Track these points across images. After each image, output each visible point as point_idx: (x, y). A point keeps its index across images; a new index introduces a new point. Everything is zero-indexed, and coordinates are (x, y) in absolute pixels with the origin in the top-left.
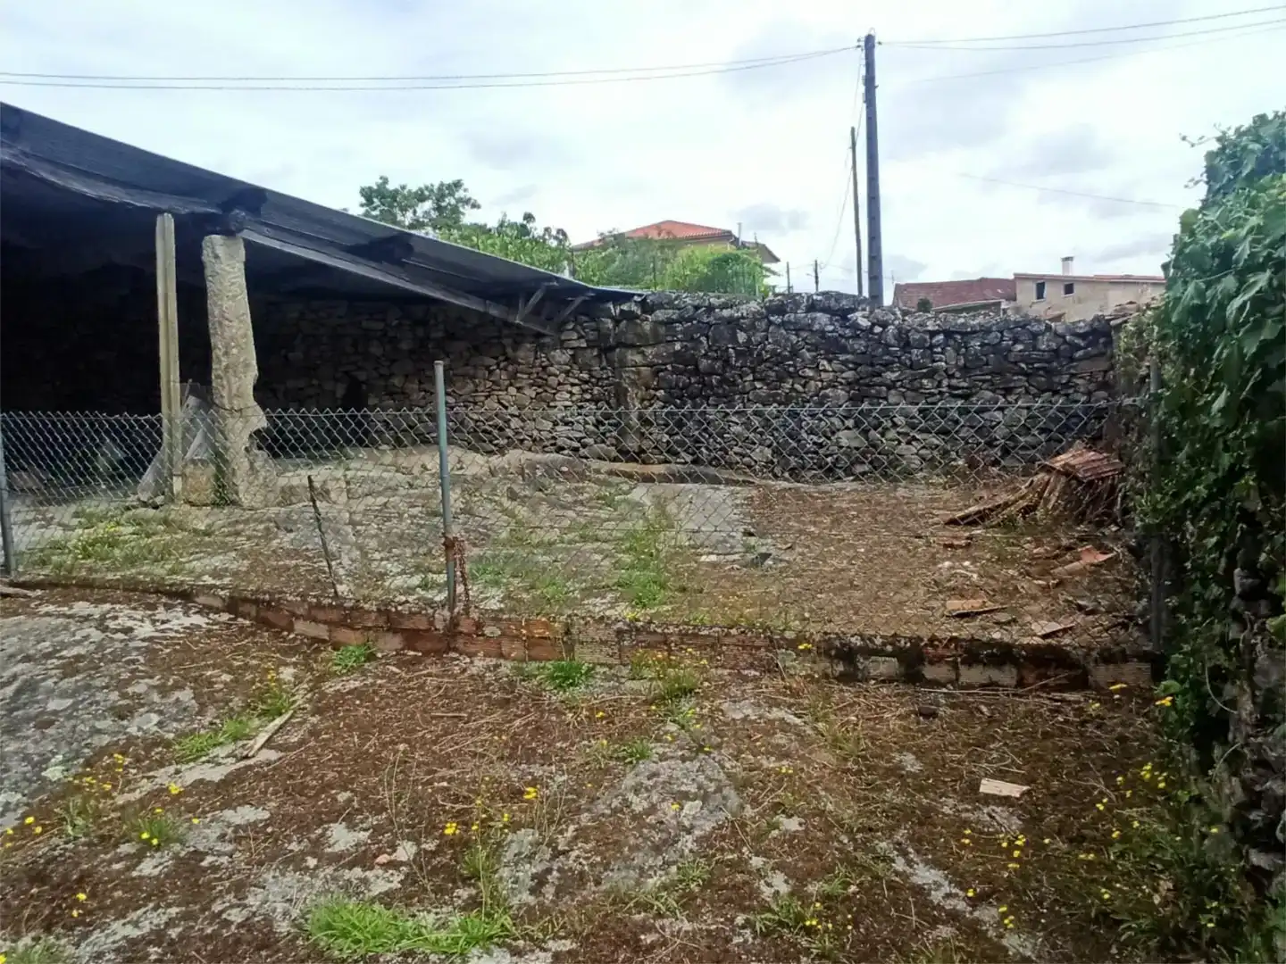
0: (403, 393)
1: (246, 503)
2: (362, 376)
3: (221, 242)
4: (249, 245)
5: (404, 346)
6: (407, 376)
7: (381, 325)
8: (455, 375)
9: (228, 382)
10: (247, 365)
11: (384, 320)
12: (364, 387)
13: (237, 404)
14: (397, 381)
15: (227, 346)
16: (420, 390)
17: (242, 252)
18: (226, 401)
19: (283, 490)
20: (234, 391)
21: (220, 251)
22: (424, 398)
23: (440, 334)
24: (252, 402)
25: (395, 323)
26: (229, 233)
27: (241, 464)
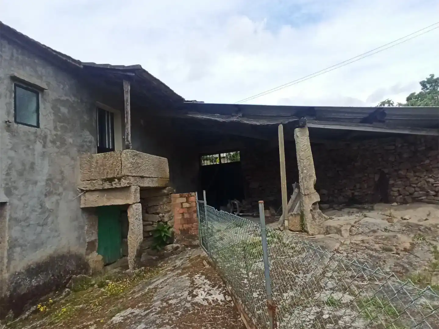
0: (407, 178)
1: (310, 232)
2: (386, 171)
3: (299, 130)
4: (310, 129)
5: (405, 156)
6: (407, 170)
7: (393, 147)
8: (433, 168)
9: (303, 183)
10: (311, 176)
11: (394, 145)
12: (387, 176)
13: (307, 192)
14: (402, 173)
15: (302, 170)
16: (415, 176)
17: (307, 132)
18: (303, 191)
19: (327, 227)
20: (305, 187)
21: (298, 134)
22: (417, 180)
23: (424, 148)
24: (313, 190)
25: (400, 145)
26: (303, 127)
27: (308, 216)
